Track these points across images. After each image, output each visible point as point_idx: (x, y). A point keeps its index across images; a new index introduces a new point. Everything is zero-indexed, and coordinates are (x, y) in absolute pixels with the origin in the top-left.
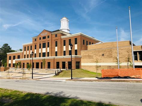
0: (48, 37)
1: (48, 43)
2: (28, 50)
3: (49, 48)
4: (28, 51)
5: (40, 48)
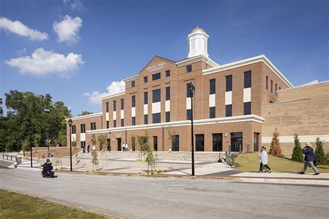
0: (168, 73)
1: (168, 89)
2: (115, 110)
3: (169, 101)
4: (115, 112)
5: (146, 102)
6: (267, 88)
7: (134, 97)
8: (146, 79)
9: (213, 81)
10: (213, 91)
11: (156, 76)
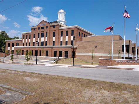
0: (47, 27)
1: (47, 33)
3: (47, 38)
4: (27, 40)
5: (39, 37)
6: (79, 36)
7: (34, 35)
8: (39, 28)
9: (62, 32)
10: (62, 36)
11: (43, 28)
